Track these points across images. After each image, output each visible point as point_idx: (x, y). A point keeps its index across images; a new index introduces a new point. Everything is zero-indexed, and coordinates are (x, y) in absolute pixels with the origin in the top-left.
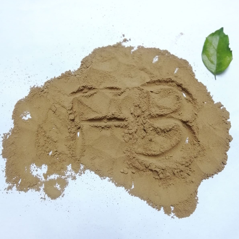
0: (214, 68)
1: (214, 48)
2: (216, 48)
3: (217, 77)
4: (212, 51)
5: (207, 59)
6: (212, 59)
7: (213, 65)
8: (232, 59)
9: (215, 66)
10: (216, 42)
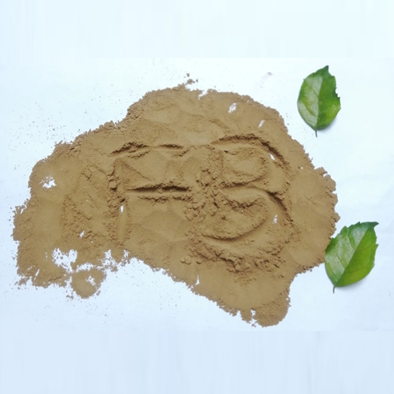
0: (314, 120)
1: (315, 93)
2: (318, 93)
3: (318, 133)
4: (313, 98)
5: (305, 108)
6: (311, 108)
7: (313, 117)
8: (340, 108)
9: (316, 118)
10: (317, 84)
